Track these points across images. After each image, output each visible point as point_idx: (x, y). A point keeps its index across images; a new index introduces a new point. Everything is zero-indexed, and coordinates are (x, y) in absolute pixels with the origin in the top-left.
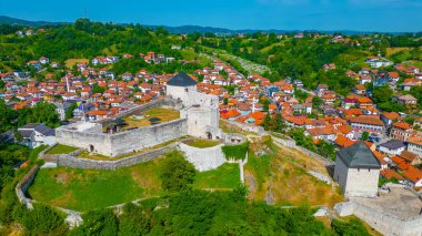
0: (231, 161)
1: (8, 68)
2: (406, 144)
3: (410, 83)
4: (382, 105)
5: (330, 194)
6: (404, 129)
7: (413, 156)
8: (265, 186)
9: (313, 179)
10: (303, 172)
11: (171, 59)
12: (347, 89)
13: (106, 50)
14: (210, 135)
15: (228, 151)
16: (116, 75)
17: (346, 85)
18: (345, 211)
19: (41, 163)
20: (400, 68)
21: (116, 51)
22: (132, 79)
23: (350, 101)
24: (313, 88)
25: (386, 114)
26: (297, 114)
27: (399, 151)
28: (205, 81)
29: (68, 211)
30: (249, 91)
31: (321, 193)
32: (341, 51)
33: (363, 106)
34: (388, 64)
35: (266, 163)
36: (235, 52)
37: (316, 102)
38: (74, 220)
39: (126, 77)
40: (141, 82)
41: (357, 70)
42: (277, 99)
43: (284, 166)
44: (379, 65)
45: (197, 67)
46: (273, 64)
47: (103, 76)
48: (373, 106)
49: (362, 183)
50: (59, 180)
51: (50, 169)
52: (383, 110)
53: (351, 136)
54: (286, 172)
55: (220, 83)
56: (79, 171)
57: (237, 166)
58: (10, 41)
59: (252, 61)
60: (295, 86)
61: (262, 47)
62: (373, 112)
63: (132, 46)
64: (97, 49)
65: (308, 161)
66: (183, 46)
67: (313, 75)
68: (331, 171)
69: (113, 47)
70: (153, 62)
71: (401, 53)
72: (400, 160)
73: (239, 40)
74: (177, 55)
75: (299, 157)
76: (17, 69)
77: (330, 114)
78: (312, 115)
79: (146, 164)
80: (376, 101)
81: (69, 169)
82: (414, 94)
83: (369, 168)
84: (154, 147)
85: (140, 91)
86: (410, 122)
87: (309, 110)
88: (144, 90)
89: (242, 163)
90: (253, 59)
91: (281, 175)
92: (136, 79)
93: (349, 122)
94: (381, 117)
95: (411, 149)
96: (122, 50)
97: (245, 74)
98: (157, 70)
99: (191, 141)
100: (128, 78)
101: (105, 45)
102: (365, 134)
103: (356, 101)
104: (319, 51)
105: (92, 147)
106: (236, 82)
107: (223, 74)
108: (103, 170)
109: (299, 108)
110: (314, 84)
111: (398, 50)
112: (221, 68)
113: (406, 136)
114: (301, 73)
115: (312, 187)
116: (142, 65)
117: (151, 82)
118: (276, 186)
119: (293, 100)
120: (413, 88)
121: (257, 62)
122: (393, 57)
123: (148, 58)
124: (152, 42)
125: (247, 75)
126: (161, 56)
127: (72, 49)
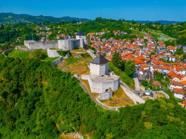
0: (60, 56)
1: (68, 35)
8: (68, 66)
11: (126, 33)
13: (103, 30)
16: (101, 39)
21: (106, 30)
22: (106, 41)
28: (134, 43)
30: (150, 48)
39: (104, 40)
40: (108, 42)
45: (135, 37)
47: (96, 39)
49: (94, 69)
51: (16, 50)
54: (80, 64)
55: (140, 44)
58: (73, 26)
64: (100, 29)
66: (134, 28)
74: (129, 32)
76: (70, 35)
98: (117, 38)
106: (148, 44)
112: (147, 38)
116: (113, 36)
117: (111, 42)
123: (117, 33)
124: (122, 27)
125: (157, 42)
126: (122, 32)
127: (91, 29)
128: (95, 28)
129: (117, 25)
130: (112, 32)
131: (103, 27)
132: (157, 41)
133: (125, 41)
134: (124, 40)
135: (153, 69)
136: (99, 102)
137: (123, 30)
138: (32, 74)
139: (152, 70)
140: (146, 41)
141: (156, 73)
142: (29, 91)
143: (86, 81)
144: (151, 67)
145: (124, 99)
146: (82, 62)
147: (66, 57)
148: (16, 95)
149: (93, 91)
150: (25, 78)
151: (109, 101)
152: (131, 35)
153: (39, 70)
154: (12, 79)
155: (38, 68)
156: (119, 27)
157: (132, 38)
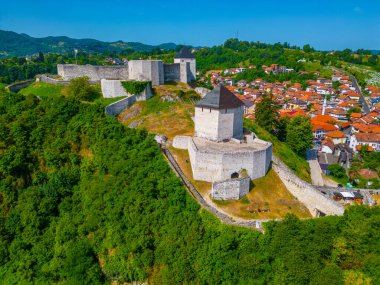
0: (129, 94)
8: (144, 117)
11: (290, 70)
13: (240, 64)
21: (247, 64)
22: (245, 85)
28: (308, 90)
49: (206, 123)
55: (324, 92)
64: (234, 62)
66: (310, 60)
70: (272, 73)
91: (166, 115)
98: (271, 79)
100: (242, 84)
112: (338, 79)
115: (181, 127)
116: (261, 75)
117: (258, 88)
123: (270, 69)
124: (282, 56)
125: (363, 88)
126: (282, 68)
127: (215, 63)
128: (224, 60)
129: (272, 54)
130: (259, 67)
131: (241, 59)
132: (364, 85)
133: (289, 86)
134: (285, 84)
135: (356, 143)
136: (212, 204)
137: (283, 64)
138: (58, 131)
139: (354, 143)
140: (337, 85)
141: (364, 151)
142: (51, 171)
143: (184, 153)
144: (353, 139)
145: (282, 203)
146: (179, 111)
147: (142, 98)
148: (20, 181)
149: (197, 175)
150: (41, 143)
151: (240, 205)
152: (303, 73)
153: (74, 122)
154: (14, 143)
155: (74, 118)
156: (275, 57)
157: (305, 80)
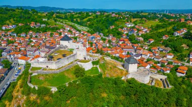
0: (95, 66)
2: (141, 55)
3: (141, 33)
4: (133, 41)
5: (124, 73)
6: (140, 50)
7: (144, 59)
8: (106, 73)
9: (119, 69)
10: (116, 67)
11: (44, 25)
12: (120, 36)
14: (85, 58)
15: (94, 63)
16: (17, 34)
17: (119, 34)
18: (129, 77)
19: (31, 74)
20: (137, 27)
21: (13, 22)
22: (26, 36)
23: (122, 40)
24: (108, 36)
25: (134, 45)
26: (104, 47)
27: (140, 58)
28: (62, 35)
29: (51, 87)
30: (83, 39)
31: (122, 73)
32: (116, 20)
33: (126, 42)
34: (133, 25)
35: (104, 66)
36: (72, 21)
37: (109, 42)
38: (54, 90)
39: (23, 35)
40: (31, 37)
41: (122, 28)
42: (95, 41)
43: (110, 66)
44: (130, 26)
45: (57, 29)
46: (90, 26)
47: (10, 35)
48: (129, 42)
49: (133, 68)
50: (41, 79)
51: (35, 76)
52: (133, 43)
53: (124, 54)
54: (111, 68)
55: (70, 36)
56: (47, 75)
57: (96, 67)
59: (81, 25)
60: (100, 36)
61: (84, 18)
62: (130, 44)
63: (22, 19)
65: (116, 64)
66: (48, 19)
67: (106, 31)
68: (123, 66)
69: (12, 20)
70: (35, 27)
71: (136, 21)
72: (140, 61)
73: (73, 15)
74: (46, 23)
75: (113, 63)
77: (115, 46)
78: (109, 47)
79: (68, 70)
80: (130, 40)
81: (43, 75)
82: (142, 37)
83: (135, 63)
84: (69, 64)
85: (32, 41)
86: (142, 47)
87: (108, 45)
88: (34, 41)
89: (98, 66)
90: (81, 24)
91: (109, 69)
92: (28, 36)
93: (122, 49)
94: (133, 46)
95: (143, 56)
96: (17, 21)
97: (80, 31)
99: (80, 61)
100: (24, 35)
101: (7, 19)
102: (128, 53)
103: (123, 40)
104: (107, 20)
105: (47, 67)
106: (77, 35)
107: (70, 31)
108: (55, 74)
109: (104, 45)
110: (108, 34)
111: (135, 19)
112: (69, 29)
113: (141, 52)
114: (102, 30)
115: (119, 71)
118: (109, 72)
119: (101, 42)
120: (142, 35)
121: (83, 25)
122: (134, 22)
123: (32, 25)
133: (51, 34)
134: (48, 33)
137: (37, 22)
152: (51, 26)
